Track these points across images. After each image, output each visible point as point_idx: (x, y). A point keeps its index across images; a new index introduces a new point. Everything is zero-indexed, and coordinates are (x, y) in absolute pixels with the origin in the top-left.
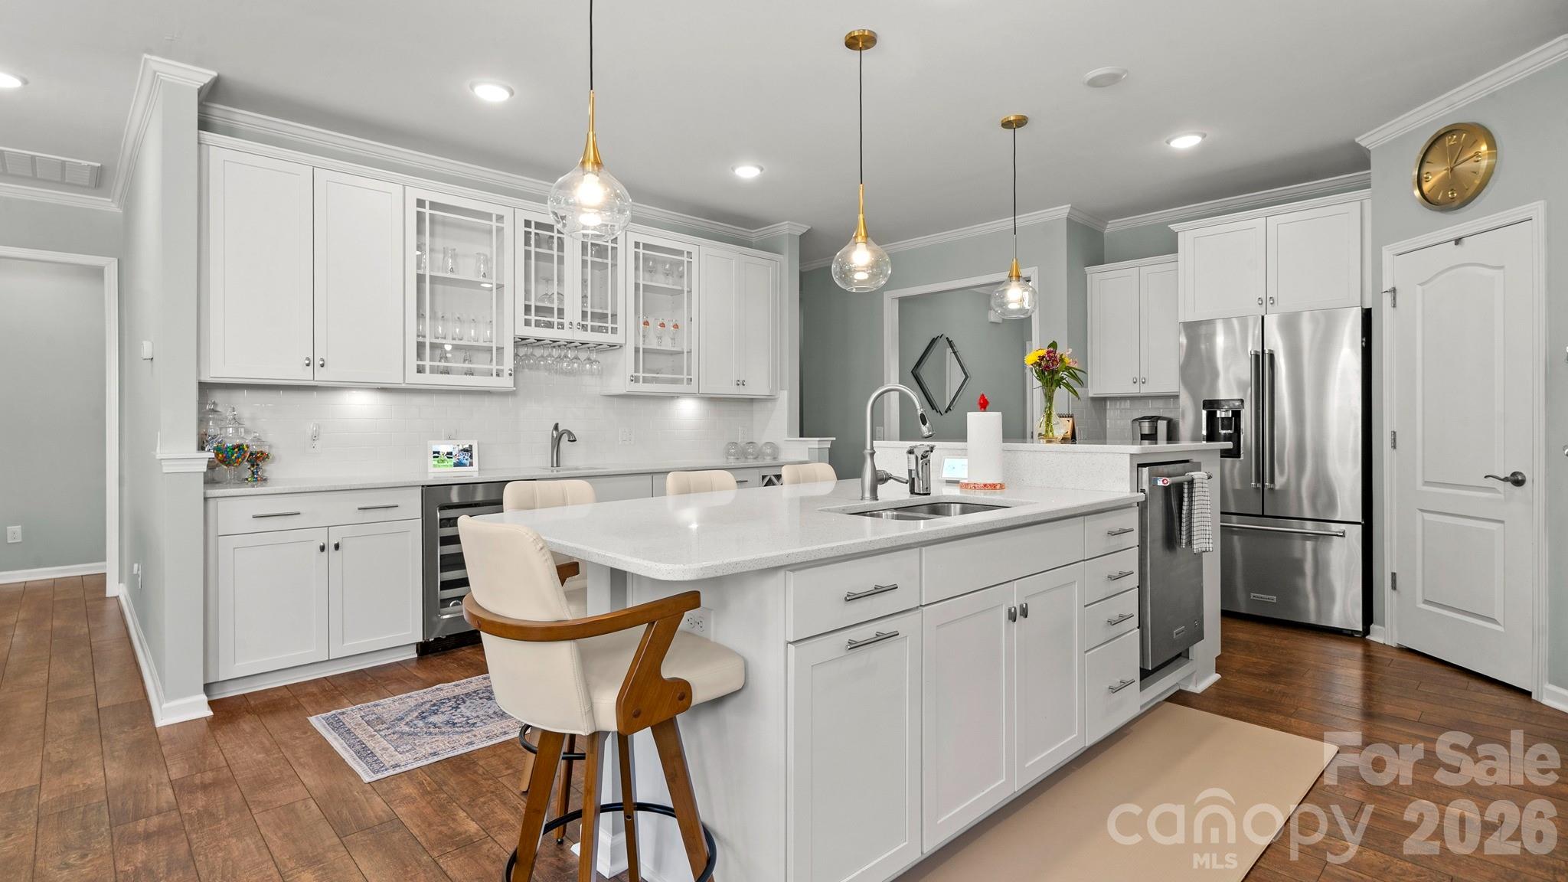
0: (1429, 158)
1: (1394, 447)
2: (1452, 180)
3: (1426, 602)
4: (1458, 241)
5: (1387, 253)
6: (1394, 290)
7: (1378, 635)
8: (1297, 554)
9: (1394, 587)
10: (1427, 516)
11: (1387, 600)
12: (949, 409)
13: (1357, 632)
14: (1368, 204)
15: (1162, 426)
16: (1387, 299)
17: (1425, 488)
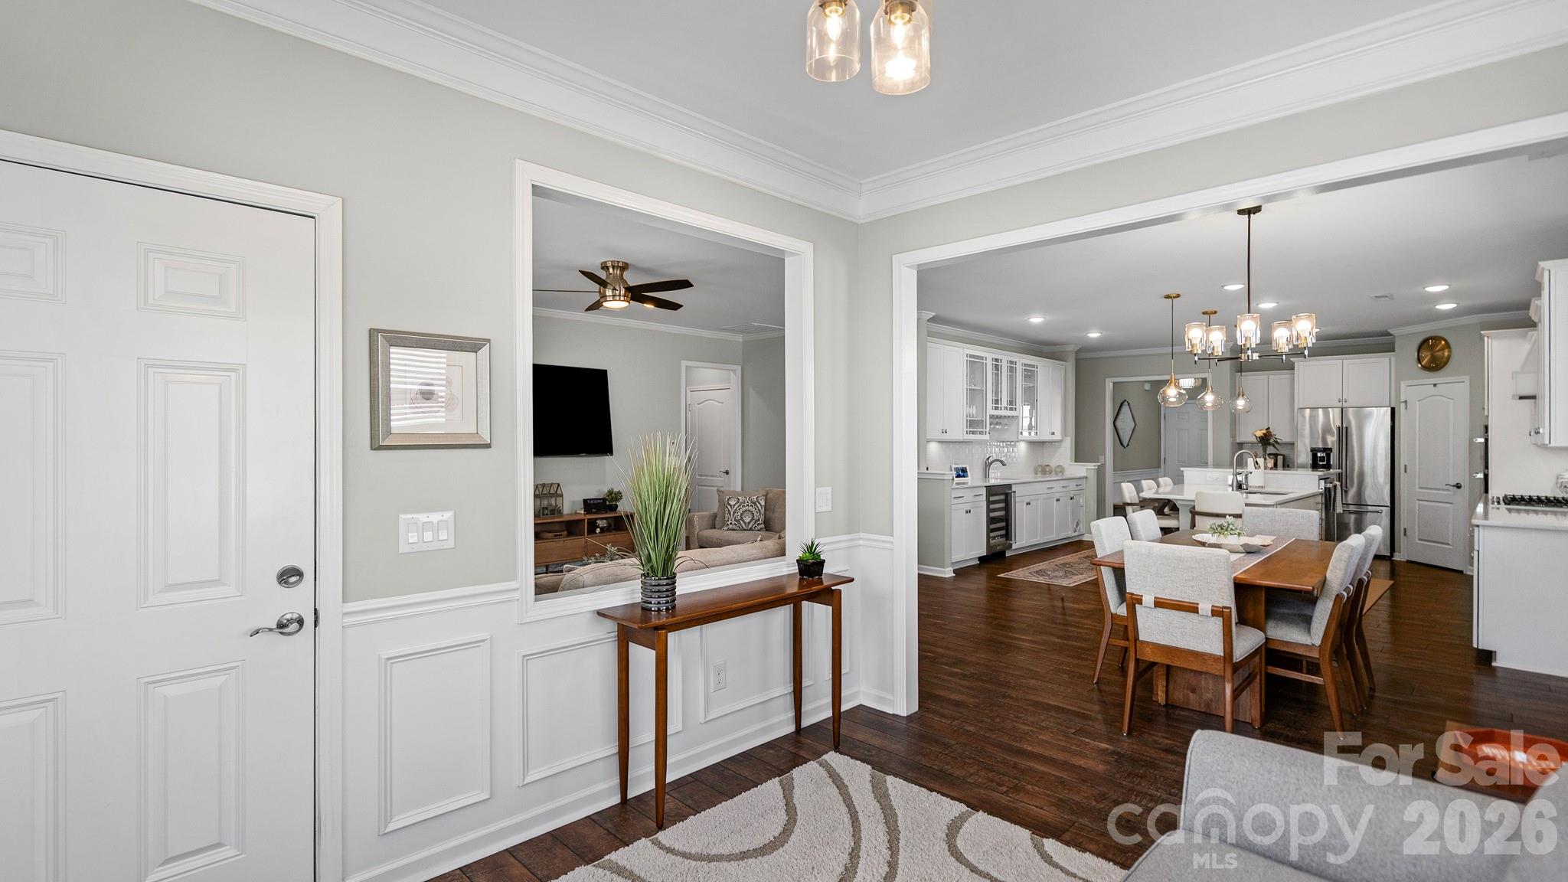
0: (1423, 347)
1: (1406, 472)
2: (1433, 359)
3: (1420, 540)
4: (1435, 385)
5: (1403, 385)
6: (1406, 402)
7: (1397, 557)
8: (1346, 521)
9: (1405, 535)
10: (1420, 502)
11: (1402, 542)
12: (1128, 445)
13: (1387, 556)
14: (1393, 359)
15: (1280, 459)
16: (1403, 405)
17: (1420, 490)
